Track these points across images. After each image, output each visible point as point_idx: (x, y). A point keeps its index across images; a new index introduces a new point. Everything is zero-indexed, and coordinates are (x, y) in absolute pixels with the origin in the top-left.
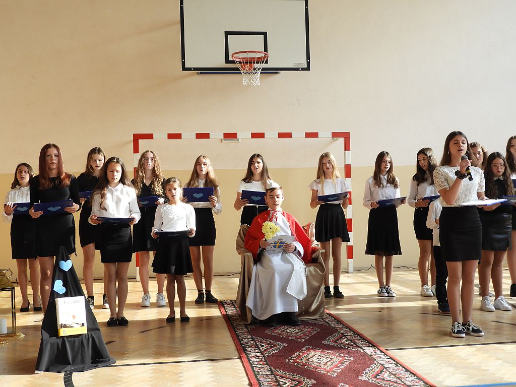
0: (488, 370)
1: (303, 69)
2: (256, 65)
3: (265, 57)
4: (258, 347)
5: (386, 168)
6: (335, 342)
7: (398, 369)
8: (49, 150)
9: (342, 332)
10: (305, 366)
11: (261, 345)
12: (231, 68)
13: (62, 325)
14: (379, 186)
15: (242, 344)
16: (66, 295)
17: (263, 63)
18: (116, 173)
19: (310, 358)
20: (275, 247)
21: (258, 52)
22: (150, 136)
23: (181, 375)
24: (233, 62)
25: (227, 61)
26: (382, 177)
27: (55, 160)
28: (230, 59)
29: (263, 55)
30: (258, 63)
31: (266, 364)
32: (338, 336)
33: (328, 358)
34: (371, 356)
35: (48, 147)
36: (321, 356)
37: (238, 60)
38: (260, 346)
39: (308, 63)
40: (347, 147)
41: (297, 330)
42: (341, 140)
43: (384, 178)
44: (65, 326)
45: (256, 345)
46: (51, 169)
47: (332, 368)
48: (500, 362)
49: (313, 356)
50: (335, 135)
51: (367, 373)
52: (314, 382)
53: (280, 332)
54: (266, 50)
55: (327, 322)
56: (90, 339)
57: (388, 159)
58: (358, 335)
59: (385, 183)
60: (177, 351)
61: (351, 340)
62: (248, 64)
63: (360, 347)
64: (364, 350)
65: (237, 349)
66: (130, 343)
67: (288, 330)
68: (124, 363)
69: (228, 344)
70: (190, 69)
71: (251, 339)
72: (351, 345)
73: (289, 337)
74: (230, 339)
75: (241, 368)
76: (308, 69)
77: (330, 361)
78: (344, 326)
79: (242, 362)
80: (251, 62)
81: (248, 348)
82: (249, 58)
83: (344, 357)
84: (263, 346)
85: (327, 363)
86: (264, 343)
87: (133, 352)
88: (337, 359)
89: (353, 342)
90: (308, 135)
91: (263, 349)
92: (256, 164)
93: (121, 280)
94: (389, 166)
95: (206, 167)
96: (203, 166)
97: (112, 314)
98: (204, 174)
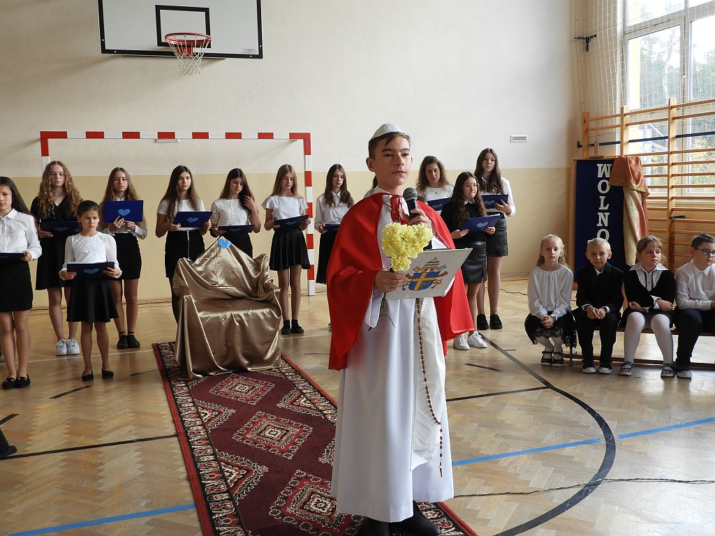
0: (463, 438)
1: (254, 57)
2: (195, 50)
3: (207, 40)
4: (200, 417)
5: (338, 184)
6: (292, 404)
9: (301, 388)
10: (256, 444)
11: (203, 413)
12: (164, 51)
14: (330, 205)
15: (180, 413)
17: (204, 47)
19: (262, 432)
21: (199, 35)
22: (63, 135)
23: (101, 467)
24: (166, 44)
25: (160, 43)
28: (163, 40)
29: (204, 38)
30: (198, 46)
31: (208, 444)
32: (295, 393)
33: (283, 429)
34: (332, 423)
36: (275, 427)
37: (173, 42)
39: (261, 50)
40: (307, 151)
41: (247, 388)
42: (301, 142)
43: (337, 195)
45: (198, 413)
47: (288, 446)
48: (476, 425)
49: (265, 428)
50: (294, 136)
51: (328, 451)
52: (265, 469)
53: (227, 391)
54: (208, 32)
55: (283, 373)
57: (340, 174)
58: (319, 392)
59: (337, 201)
60: (99, 427)
61: (310, 401)
62: (187, 48)
63: (321, 411)
64: (325, 415)
65: (174, 421)
66: (37, 417)
67: (237, 388)
68: (28, 451)
69: (163, 413)
70: (111, 52)
71: (191, 404)
72: (310, 408)
73: (237, 398)
74: (166, 404)
75: (178, 451)
76: (260, 56)
77: (285, 434)
78: (302, 378)
79: (179, 441)
80: (189, 46)
81: (188, 420)
82: (187, 41)
83: (302, 427)
84: (206, 414)
85: (281, 437)
86: (207, 409)
87: (41, 432)
88: (293, 431)
89: (313, 404)
90: (261, 136)
91: (205, 419)
92: (186, 180)
93: (19, 332)
94: (341, 182)
95: (126, 182)
96: (122, 182)
97: (11, 373)
98: (123, 190)
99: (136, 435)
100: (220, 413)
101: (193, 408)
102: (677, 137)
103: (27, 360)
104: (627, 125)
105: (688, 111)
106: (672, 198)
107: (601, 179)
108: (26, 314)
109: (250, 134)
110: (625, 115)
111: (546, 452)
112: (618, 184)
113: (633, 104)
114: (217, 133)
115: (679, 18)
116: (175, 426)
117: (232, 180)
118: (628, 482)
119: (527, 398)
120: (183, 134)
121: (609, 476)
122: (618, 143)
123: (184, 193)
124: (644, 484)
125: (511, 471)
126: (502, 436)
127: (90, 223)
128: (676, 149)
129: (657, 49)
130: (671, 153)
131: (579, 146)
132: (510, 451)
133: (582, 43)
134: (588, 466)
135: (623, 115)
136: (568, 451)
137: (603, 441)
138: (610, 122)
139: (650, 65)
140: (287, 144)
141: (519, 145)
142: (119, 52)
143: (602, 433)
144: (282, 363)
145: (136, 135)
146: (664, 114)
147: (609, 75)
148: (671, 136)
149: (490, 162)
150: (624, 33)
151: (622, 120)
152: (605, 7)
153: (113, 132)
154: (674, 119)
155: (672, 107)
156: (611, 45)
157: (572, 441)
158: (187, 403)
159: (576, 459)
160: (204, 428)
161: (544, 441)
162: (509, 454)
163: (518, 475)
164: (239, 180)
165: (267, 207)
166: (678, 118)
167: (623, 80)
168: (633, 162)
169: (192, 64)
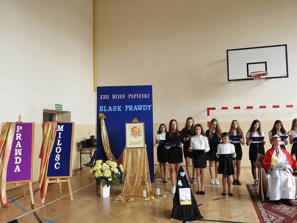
1: (285, 77)
2: (261, 77)
3: (266, 73)
8: (173, 122)
12: (250, 78)
13: (181, 200)
15: (261, 215)
16: (183, 187)
17: (265, 76)
18: (198, 130)
20: (278, 167)
21: (263, 72)
22: (214, 109)
24: (251, 76)
25: (248, 76)
27: (175, 126)
28: (249, 75)
29: (265, 72)
30: (263, 76)
35: (172, 121)
37: (253, 75)
38: (270, 217)
39: (288, 74)
44: (183, 201)
45: (268, 216)
46: (173, 129)
53: (279, 209)
54: (266, 70)
56: (193, 207)
60: (230, 214)
62: (258, 76)
65: (259, 218)
66: (209, 206)
67: (284, 208)
68: (207, 219)
69: (254, 213)
70: (231, 80)
71: (265, 212)
73: (284, 213)
76: (287, 76)
80: (259, 76)
81: (265, 218)
82: (259, 74)
84: (272, 217)
86: (272, 215)
87: (211, 212)
90: (288, 106)
91: (272, 219)
92: (257, 126)
93: (202, 175)
95: (237, 125)
96: (235, 125)
97: (199, 189)
98: (236, 128)
99: (244, 220)
100: (278, 218)
101: (266, 214)
103: (204, 185)
108: (204, 169)
109: (283, 106)
114: (269, 106)
116: (260, 220)
117: (276, 125)
120: (256, 107)
123: (256, 130)
127: (226, 140)
142: (234, 80)
145: (239, 108)
153: (231, 107)
158: (263, 211)
164: (279, 124)
165: (290, 134)
169: (260, 82)
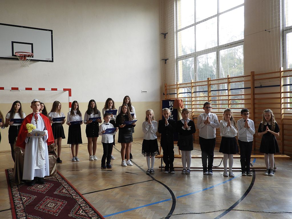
0: (124, 202)
1: (50, 61)
2: (27, 58)
3: (32, 55)
4: (22, 200)
5: (76, 108)
6: (60, 192)
7: (86, 207)
9: (64, 185)
10: (44, 210)
11: (23, 198)
12: (14, 58)
14: (73, 115)
15: (14, 199)
17: (31, 57)
19: (46, 205)
21: (29, 53)
24: (15, 56)
25: (13, 55)
26: (74, 111)
28: (14, 54)
31: (24, 212)
32: (61, 187)
33: (55, 203)
34: (75, 199)
36: (52, 203)
37: (18, 55)
39: (53, 59)
40: (70, 95)
41: (43, 186)
42: (68, 92)
43: (75, 112)
45: (21, 198)
47: (57, 210)
48: (128, 196)
49: (48, 203)
50: (65, 90)
51: (72, 211)
53: (34, 188)
54: (32, 52)
55: (58, 179)
57: (77, 104)
58: (71, 186)
61: (67, 190)
62: (24, 57)
63: (71, 194)
64: (72, 196)
65: (10, 203)
67: (38, 187)
71: (19, 195)
72: (67, 193)
73: (38, 191)
74: (8, 195)
75: (11, 216)
76: (52, 61)
77: (56, 205)
78: (65, 181)
79: (12, 211)
81: (16, 202)
82: (24, 55)
83: (63, 202)
85: (54, 207)
86: (25, 197)
88: (59, 203)
89: (68, 191)
90: (53, 89)
91: (24, 201)
92: (18, 106)
94: (77, 107)
100: (30, 198)
101: (19, 197)
102: (194, 92)
104: (179, 88)
105: (197, 84)
106: (193, 112)
107: (170, 106)
109: (48, 89)
110: (178, 85)
111: (153, 205)
112: (176, 108)
113: (180, 81)
114: (35, 88)
115: (193, 55)
116: (11, 205)
118: (180, 215)
119: (147, 184)
120: (22, 88)
121: (173, 213)
122: (176, 94)
123: (17, 111)
124: (185, 215)
125: (140, 214)
126: (137, 200)
128: (194, 96)
129: (188, 63)
130: (192, 97)
131: (164, 94)
132: (140, 206)
133: (164, 61)
134: (166, 210)
135: (177, 85)
136: (160, 204)
137: (172, 200)
138: (173, 87)
139: (186, 68)
140: (63, 92)
141: (144, 94)
143: (171, 196)
144: (57, 175)
145: (2, 88)
146: (190, 85)
147: (173, 72)
148: (192, 92)
149: (128, 100)
150: (177, 59)
151: (177, 86)
152: (171, 50)
154: (193, 86)
155: (192, 83)
156: (173, 62)
157: (161, 200)
158: (17, 194)
159: (162, 208)
160: (23, 205)
161: (151, 201)
162: (140, 207)
163: (142, 215)
165: (50, 116)
166: (194, 86)
167: (177, 74)
168: (180, 101)
169: (25, 63)
